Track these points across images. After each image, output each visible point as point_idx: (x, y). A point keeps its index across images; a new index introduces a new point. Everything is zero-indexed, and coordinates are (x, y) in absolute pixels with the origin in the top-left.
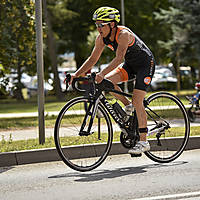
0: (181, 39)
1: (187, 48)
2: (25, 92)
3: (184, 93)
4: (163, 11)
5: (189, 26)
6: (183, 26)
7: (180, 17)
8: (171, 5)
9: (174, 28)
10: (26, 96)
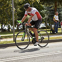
0: (47, 17)
1: (48, 19)
2: (10, 29)
3: (47, 30)
4: (43, 11)
5: (48, 14)
6: (47, 14)
7: (46, 12)
8: (44, 9)
9: (45, 14)
10: (11, 31)
